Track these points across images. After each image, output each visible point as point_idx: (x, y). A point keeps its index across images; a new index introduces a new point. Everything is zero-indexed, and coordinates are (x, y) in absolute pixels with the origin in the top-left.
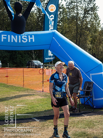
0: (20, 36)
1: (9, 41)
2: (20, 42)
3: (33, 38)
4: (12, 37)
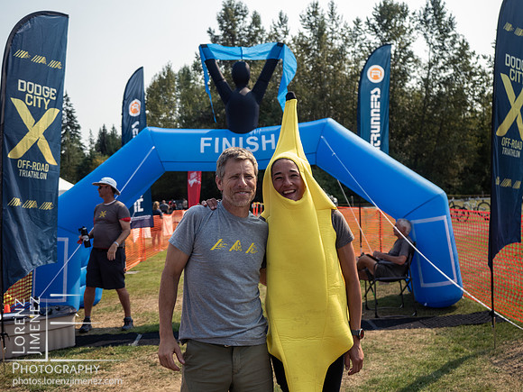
0: (241, 139)
1: (217, 151)
3: (273, 140)
4: (225, 140)
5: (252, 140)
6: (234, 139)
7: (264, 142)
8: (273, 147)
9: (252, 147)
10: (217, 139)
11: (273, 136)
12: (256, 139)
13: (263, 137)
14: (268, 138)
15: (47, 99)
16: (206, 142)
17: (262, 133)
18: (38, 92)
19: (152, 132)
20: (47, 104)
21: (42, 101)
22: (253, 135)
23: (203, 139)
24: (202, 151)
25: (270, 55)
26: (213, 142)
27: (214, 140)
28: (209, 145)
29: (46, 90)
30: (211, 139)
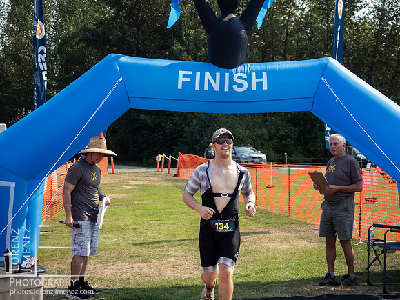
4: (207, 75)
5: (240, 78)
7: (254, 80)
8: (265, 88)
9: (240, 86)
11: (265, 74)
12: (245, 76)
13: (253, 74)
14: (259, 75)
16: (185, 76)
17: (252, 71)
22: (241, 71)
23: (181, 73)
24: (180, 87)
26: (193, 77)
27: (194, 75)
28: (188, 80)
30: (190, 73)
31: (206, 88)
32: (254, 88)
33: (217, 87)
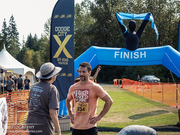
0: (132, 53)
1: (121, 57)
2: (131, 58)
3: (145, 54)
4: (125, 53)
5: (136, 54)
6: (128, 53)
7: (141, 54)
8: (145, 57)
9: (136, 56)
10: (122, 53)
11: (145, 52)
12: (138, 53)
13: (141, 52)
14: (143, 53)
15: (66, 32)
16: (117, 53)
17: (141, 51)
18: (62, 30)
19: (94, 49)
20: (66, 34)
21: (64, 33)
22: (137, 51)
23: (116, 52)
24: (115, 57)
25: (145, 18)
26: (120, 54)
27: (120, 53)
28: (118, 55)
29: (65, 28)
30: (119, 52)
31: (124, 58)
32: (141, 57)
33: (128, 57)
